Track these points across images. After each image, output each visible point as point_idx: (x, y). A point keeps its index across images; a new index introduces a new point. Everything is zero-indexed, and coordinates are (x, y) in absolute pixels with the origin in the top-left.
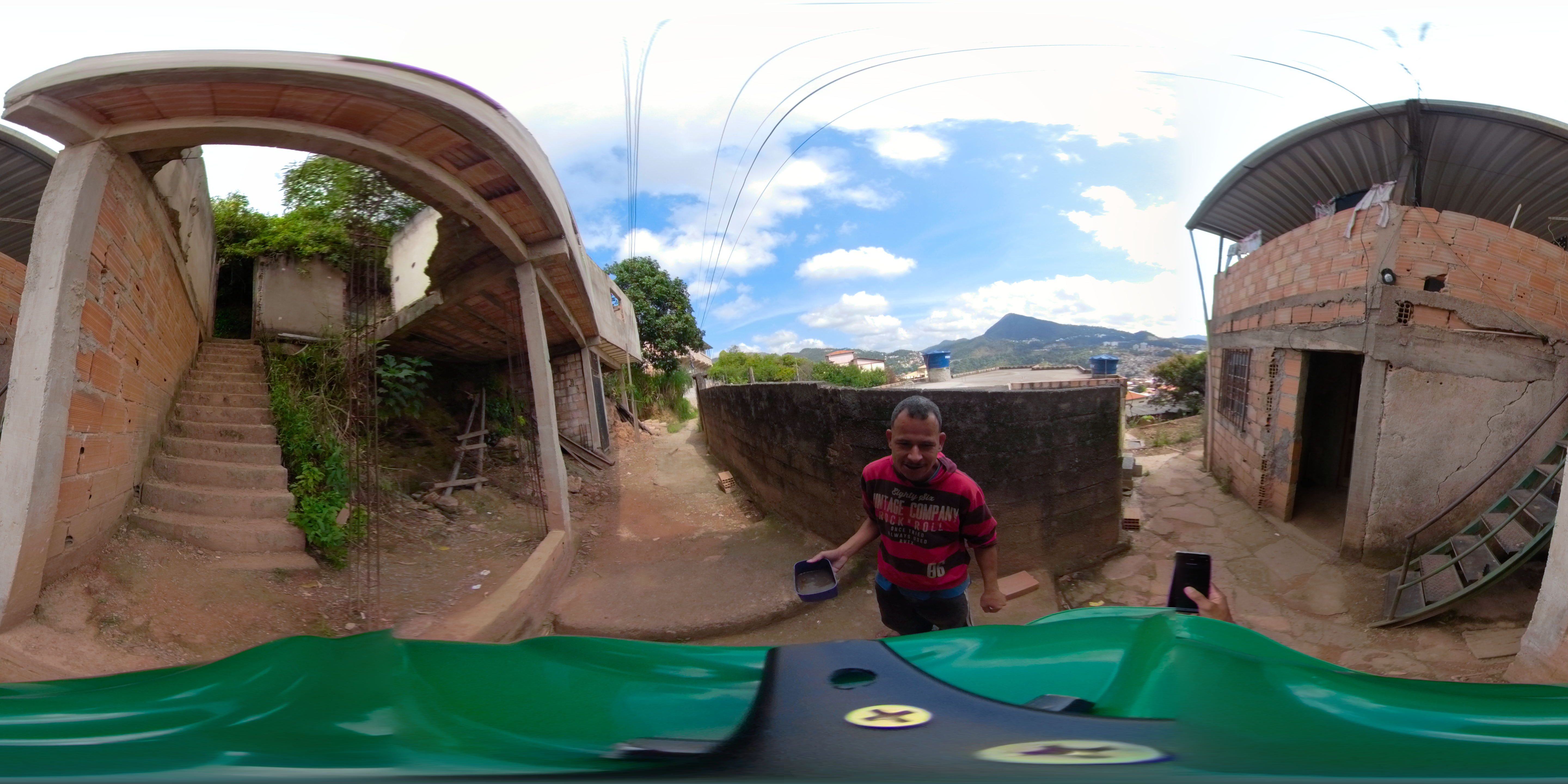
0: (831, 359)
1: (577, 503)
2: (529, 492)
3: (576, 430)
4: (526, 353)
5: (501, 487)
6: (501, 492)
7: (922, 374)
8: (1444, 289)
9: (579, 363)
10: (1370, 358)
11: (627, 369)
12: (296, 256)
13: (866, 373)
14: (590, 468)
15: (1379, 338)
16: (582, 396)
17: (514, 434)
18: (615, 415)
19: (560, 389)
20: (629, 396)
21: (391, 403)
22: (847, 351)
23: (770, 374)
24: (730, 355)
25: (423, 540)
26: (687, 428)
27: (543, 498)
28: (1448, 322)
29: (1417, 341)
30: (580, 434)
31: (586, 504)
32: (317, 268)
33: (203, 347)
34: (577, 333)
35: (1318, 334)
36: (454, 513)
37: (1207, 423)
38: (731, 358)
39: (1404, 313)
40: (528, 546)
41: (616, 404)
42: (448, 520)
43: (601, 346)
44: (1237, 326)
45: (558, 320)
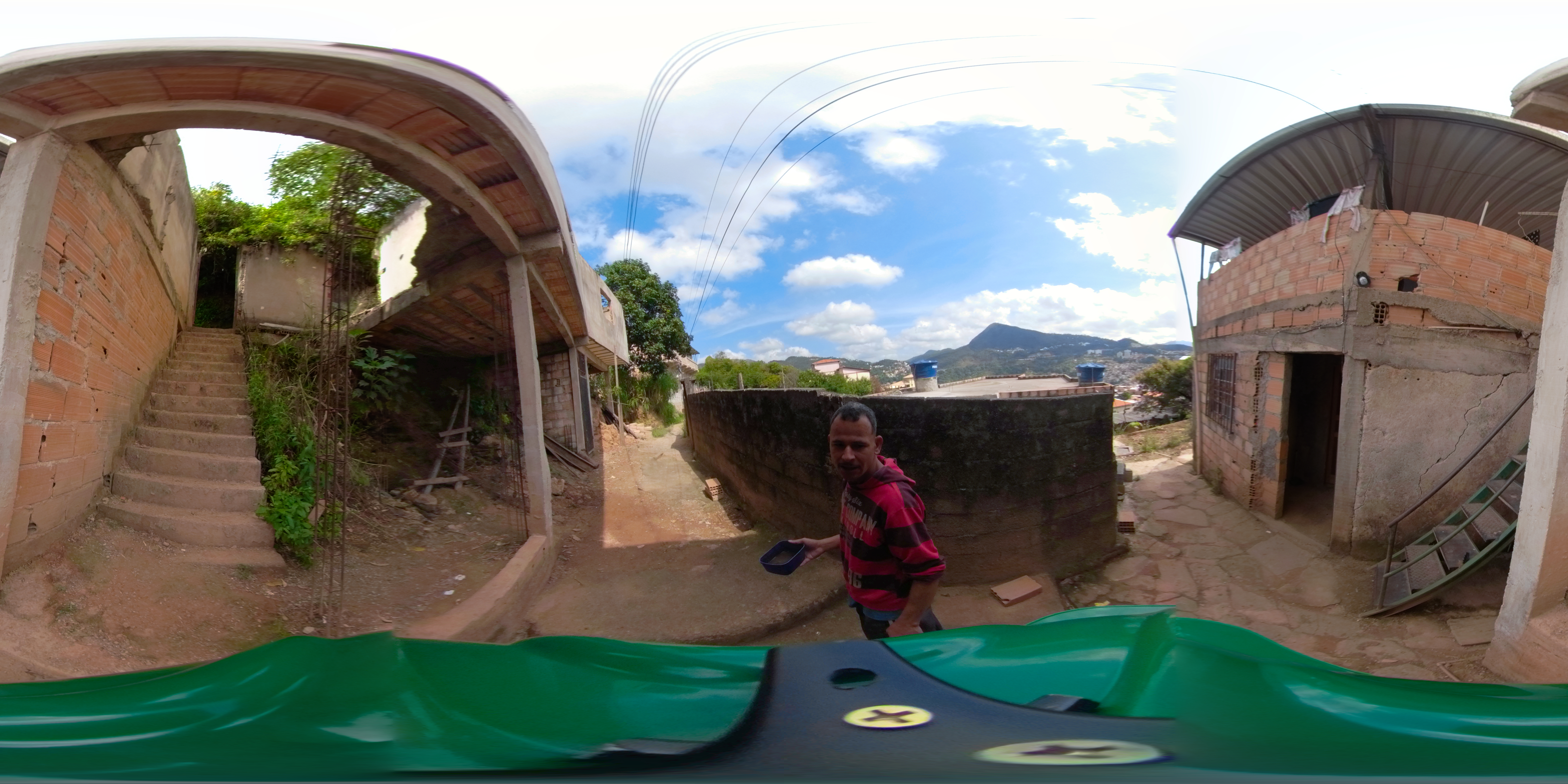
0: (817, 368)
1: (560, 506)
2: (511, 492)
3: (560, 431)
4: (513, 351)
5: (482, 487)
6: (481, 492)
7: (907, 384)
8: (1417, 288)
9: (567, 363)
10: (1349, 358)
11: (614, 371)
12: (280, 246)
13: (851, 383)
14: (574, 470)
15: (1358, 339)
16: (568, 396)
17: (498, 433)
18: (600, 417)
19: (546, 389)
20: (615, 398)
21: (373, 396)
22: (833, 360)
23: (755, 381)
24: (717, 361)
25: (398, 540)
26: (672, 432)
27: (525, 498)
28: (1422, 320)
29: (1393, 340)
30: (565, 435)
31: (569, 507)
32: (302, 258)
33: (183, 337)
34: (566, 332)
35: (1299, 336)
36: (432, 512)
37: (1195, 427)
38: (717, 364)
39: (1380, 313)
40: (507, 550)
41: (601, 406)
42: (425, 519)
43: (589, 347)
44: (1221, 331)
45: (547, 317)
